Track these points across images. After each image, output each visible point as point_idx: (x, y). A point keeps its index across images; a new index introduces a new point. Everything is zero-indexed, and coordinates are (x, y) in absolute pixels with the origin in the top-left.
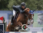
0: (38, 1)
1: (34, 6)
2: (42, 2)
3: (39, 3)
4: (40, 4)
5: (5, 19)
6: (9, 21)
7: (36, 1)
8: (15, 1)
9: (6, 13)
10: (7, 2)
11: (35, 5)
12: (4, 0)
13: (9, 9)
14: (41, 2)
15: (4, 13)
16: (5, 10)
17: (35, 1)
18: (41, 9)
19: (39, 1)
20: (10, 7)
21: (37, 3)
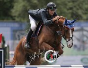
0: (73, 2)
1: (64, 13)
2: (81, 5)
3: (75, 6)
4: (78, 9)
5: (5, 39)
6: (13, 44)
7: (69, 2)
8: (26, 2)
9: (9, 26)
10: (9, 5)
11: (68, 10)
12: (3, 1)
13: (14, 18)
14: (79, 5)
15: (4, 27)
16: (5, 20)
17: (67, 2)
18: (79, 19)
19: (76, 1)
20: (16, 14)
21: (71, 6)
